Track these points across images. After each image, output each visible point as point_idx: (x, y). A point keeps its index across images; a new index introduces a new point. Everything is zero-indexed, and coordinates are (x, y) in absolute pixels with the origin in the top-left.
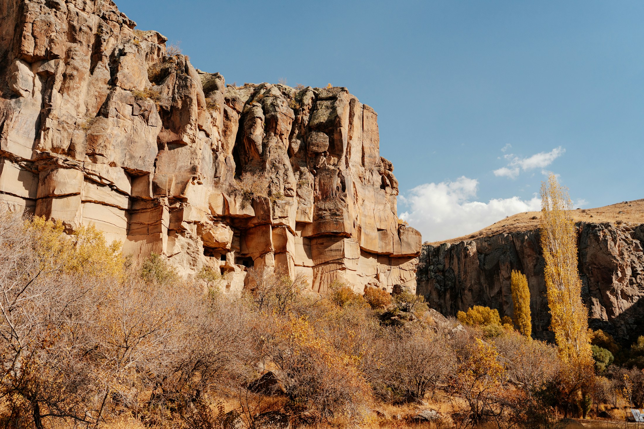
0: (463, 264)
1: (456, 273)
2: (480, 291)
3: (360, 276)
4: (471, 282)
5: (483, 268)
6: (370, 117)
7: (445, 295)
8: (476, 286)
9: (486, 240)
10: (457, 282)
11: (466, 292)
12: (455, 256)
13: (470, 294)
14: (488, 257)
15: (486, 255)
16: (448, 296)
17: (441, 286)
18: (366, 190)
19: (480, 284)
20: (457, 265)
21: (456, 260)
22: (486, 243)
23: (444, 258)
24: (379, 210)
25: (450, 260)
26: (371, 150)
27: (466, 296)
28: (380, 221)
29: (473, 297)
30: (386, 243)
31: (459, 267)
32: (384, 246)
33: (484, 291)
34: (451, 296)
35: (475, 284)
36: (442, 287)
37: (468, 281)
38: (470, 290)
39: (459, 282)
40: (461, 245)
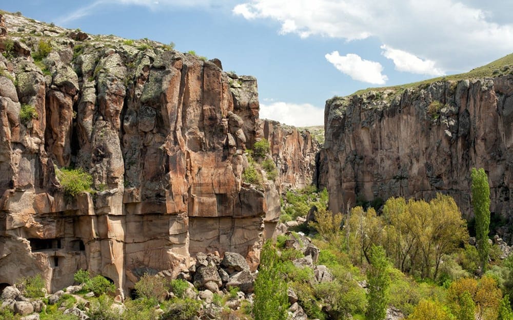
0: (479, 107)
1: (472, 117)
2: (496, 140)
3: (199, 241)
4: (485, 131)
5: (501, 113)
6: (212, 75)
7: (457, 144)
8: (491, 134)
9: (509, 78)
10: (472, 128)
11: (479, 141)
12: (471, 97)
13: (482, 144)
14: (508, 99)
15: (507, 96)
16: (460, 144)
17: (452, 133)
18: (206, 155)
19: (497, 131)
20: (473, 108)
21: (472, 102)
22: (508, 81)
23: (460, 98)
24: (218, 175)
25: (467, 100)
26: (211, 112)
27: (479, 147)
28: (220, 186)
29: (487, 148)
30: (226, 207)
31: (475, 111)
32: (223, 210)
33: (501, 140)
34: (463, 145)
35: (490, 132)
36: (454, 134)
37: (482, 129)
38: (484, 139)
39: (474, 129)
40: (477, 85)
